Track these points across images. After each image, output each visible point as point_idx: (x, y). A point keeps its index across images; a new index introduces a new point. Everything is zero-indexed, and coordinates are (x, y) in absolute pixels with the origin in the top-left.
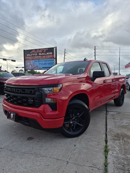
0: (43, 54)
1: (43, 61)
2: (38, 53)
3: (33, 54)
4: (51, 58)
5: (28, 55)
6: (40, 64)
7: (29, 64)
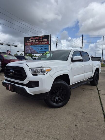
0: (40, 40)
1: (39, 46)
2: (36, 40)
3: (32, 41)
4: (46, 44)
5: (28, 41)
6: (37, 49)
7: (28, 48)
